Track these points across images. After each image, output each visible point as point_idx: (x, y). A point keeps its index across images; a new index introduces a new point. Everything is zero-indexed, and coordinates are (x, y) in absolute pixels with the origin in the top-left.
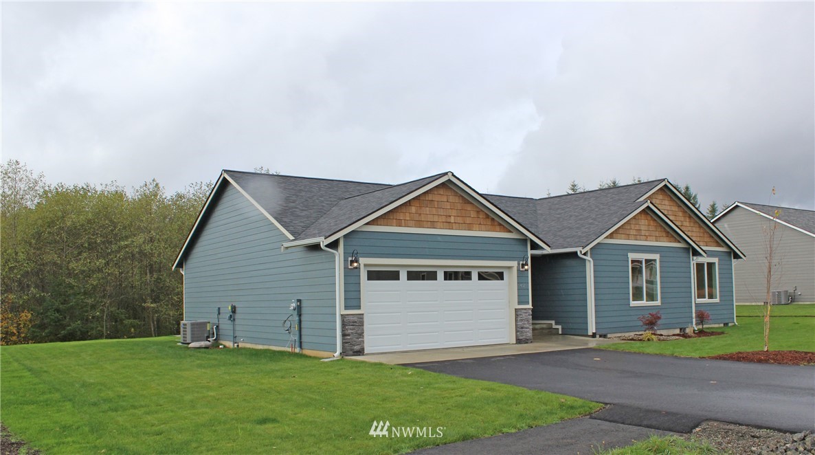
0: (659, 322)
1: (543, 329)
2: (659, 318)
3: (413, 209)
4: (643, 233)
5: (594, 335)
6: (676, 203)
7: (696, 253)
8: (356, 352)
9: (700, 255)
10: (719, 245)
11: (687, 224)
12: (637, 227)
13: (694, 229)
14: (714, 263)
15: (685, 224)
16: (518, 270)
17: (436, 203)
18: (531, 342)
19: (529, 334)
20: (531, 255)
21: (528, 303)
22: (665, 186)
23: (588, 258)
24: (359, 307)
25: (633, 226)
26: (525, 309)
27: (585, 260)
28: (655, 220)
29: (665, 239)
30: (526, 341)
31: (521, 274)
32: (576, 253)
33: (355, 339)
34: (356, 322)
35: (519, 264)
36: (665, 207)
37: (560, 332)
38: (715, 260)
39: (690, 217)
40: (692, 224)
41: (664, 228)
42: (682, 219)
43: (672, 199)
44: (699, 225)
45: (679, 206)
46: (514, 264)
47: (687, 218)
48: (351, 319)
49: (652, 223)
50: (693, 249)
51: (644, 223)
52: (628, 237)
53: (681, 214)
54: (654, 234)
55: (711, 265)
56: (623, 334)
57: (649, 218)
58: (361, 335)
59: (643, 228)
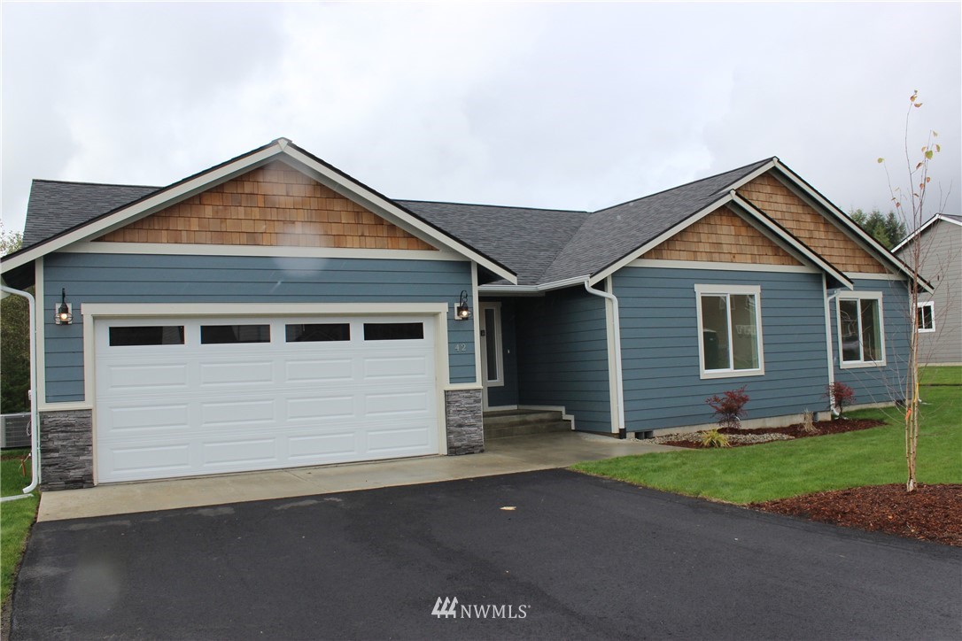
0: (746, 406)
1: (541, 421)
2: (745, 400)
3: (208, 211)
4: (725, 248)
5: (622, 434)
6: (799, 199)
7: (833, 284)
8: (74, 482)
9: (841, 285)
10: (882, 270)
11: (822, 235)
12: (714, 239)
13: (835, 244)
14: (877, 300)
15: (816, 234)
16: (450, 319)
17: (260, 199)
18: (482, 451)
19: (477, 434)
20: (480, 293)
21: (473, 379)
22: (774, 169)
23: (608, 294)
24: (80, 397)
25: (704, 238)
26: (468, 391)
27: (603, 299)
28: (749, 226)
29: (772, 259)
30: (469, 450)
31: (458, 328)
32: (582, 286)
33: (70, 457)
34: (72, 425)
35: (451, 308)
36: (772, 207)
37: (573, 428)
38: (877, 295)
39: (826, 223)
40: (831, 236)
41: (769, 240)
42: (812, 227)
43: (790, 194)
44: (845, 236)
45: (805, 205)
46: (442, 308)
47: (821, 226)
48: (63, 419)
49: (743, 231)
50: (829, 276)
51: (726, 232)
52: (695, 255)
53: (808, 218)
54: (747, 250)
55: (869, 305)
56: (674, 431)
57: (738, 223)
58: (86, 448)
59: (724, 240)
